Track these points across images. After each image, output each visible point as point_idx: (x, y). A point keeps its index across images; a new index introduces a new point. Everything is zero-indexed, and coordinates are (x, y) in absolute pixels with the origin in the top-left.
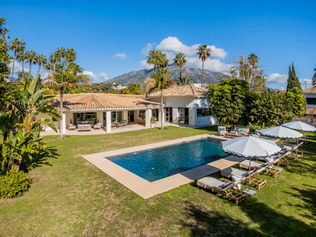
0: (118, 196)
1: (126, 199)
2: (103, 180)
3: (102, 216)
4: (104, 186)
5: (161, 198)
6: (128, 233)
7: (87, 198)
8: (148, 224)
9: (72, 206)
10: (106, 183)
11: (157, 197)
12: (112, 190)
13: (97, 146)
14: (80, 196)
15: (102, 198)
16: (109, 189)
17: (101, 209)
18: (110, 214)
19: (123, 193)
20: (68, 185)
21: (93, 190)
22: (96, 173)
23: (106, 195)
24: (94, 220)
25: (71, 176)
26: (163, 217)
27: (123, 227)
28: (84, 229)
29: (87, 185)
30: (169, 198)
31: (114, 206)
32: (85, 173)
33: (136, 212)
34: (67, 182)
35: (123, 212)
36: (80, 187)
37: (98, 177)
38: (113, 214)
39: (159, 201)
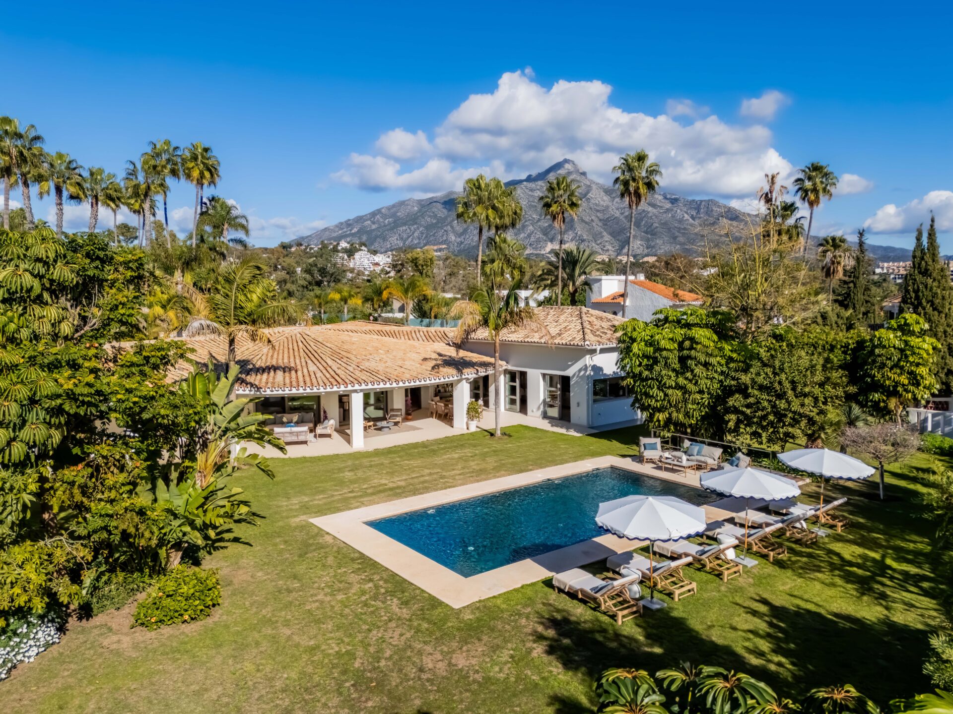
0: (406, 603)
1: (422, 610)
2: (373, 574)
3: (381, 638)
4: (375, 586)
5: (485, 607)
6: (429, 661)
7: (347, 611)
8: (461, 649)
9: (322, 626)
10: (379, 580)
11: (478, 605)
12: (392, 593)
13: (337, 490)
14: (333, 607)
15: (377, 609)
16: (387, 592)
17: (379, 627)
18: (396, 635)
19: (414, 598)
20: (302, 586)
21: (354, 594)
22: (353, 560)
23: (383, 602)
24: (369, 645)
25: (301, 569)
26: (485, 638)
27: (420, 653)
28: (355, 659)
29: (341, 586)
30: (499, 607)
31: (400, 622)
32: (330, 560)
33: (440, 629)
34: (296, 581)
35: (418, 631)
36: (327, 590)
37: (359, 569)
38: (401, 635)
39: (480, 611)
